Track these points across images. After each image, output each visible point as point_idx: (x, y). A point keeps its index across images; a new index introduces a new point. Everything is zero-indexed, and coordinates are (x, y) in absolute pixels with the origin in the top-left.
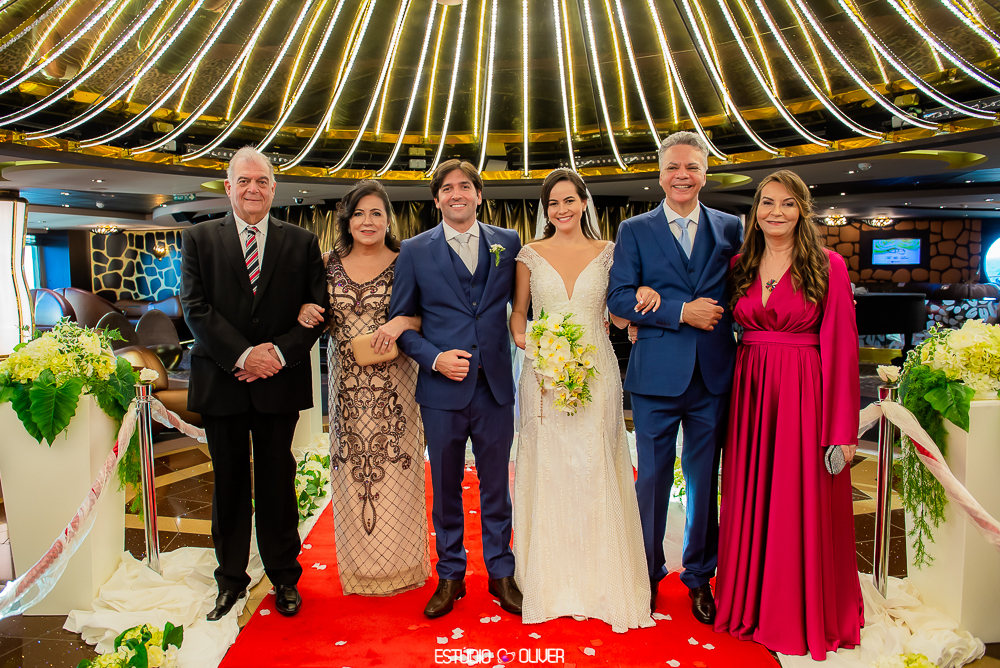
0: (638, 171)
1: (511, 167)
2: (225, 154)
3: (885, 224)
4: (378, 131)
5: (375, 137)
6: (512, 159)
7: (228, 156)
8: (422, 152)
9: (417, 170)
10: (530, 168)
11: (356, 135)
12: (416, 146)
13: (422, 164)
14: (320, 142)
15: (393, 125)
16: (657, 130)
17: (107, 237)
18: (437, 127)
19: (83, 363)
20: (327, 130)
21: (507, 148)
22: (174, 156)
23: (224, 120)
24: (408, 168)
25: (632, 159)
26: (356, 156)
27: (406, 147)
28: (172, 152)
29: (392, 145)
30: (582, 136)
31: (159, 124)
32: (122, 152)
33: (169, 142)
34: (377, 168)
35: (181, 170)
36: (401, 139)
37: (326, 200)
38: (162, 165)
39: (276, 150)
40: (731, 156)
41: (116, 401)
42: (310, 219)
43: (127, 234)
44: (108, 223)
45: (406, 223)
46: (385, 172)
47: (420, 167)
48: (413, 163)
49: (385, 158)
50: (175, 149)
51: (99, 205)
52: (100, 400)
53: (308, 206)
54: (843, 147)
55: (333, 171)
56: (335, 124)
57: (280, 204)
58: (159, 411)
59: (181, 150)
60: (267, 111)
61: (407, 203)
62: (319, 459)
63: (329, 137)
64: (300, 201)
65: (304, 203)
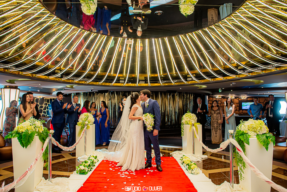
0: (177, 84)
1: (146, 83)
3: (245, 98)
4: (112, 73)
5: (111, 75)
6: (146, 81)
7: (74, 79)
8: (123, 79)
9: (122, 83)
10: (150, 83)
11: (106, 74)
12: (122, 77)
13: (123, 81)
14: (97, 76)
15: (115, 72)
16: (180, 74)
17: (39, 99)
18: (126, 73)
19: (36, 128)
20: (99, 73)
21: (145, 78)
22: (60, 79)
23: (73, 70)
24: (119, 83)
25: (176, 81)
26: (106, 79)
27: (119, 77)
28: (59, 78)
29: (115, 77)
30: (163, 75)
31: (56, 70)
32: (47, 77)
33: (59, 75)
34: (111, 82)
35: (61, 82)
36: (117, 75)
37: (98, 91)
38: (57, 81)
39: (86, 78)
40: (200, 81)
41: (43, 138)
42: (94, 95)
43: (45, 99)
44: (40, 96)
45: (119, 97)
46: (113, 84)
47: (123, 82)
48: (121, 81)
49: (113, 80)
50: (60, 77)
51: (38, 91)
52: (39, 137)
53: (93, 92)
54: (227, 78)
55: (100, 83)
56: (101, 71)
57: (86, 91)
58: (54, 141)
59: (62, 77)
60: (84, 68)
61: (119, 92)
62: (93, 157)
63: (99, 74)
64: (92, 91)
65: (93, 91)
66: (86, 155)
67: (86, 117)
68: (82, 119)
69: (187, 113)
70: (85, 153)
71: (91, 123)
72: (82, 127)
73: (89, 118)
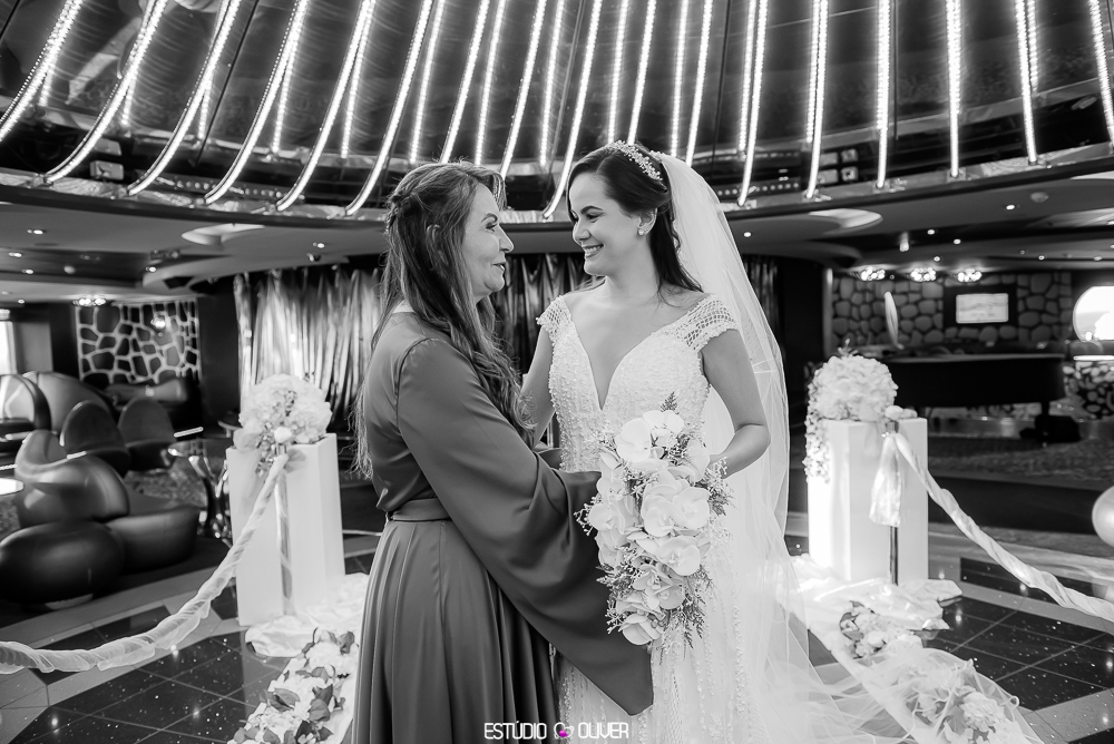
2: (197, 185)
4: (413, 155)
7: (202, 189)
15: (433, 147)
17: (96, 310)
18: (495, 154)
22: (120, 186)
28: (116, 182)
35: (131, 206)
37: (350, 258)
42: (332, 283)
43: (119, 305)
50: (121, 177)
53: (328, 267)
55: (350, 211)
62: (333, 639)
63: (348, 165)
64: (316, 259)
65: (323, 261)
66: (294, 614)
67: (282, 400)
68: (256, 412)
69: (839, 356)
70: (286, 605)
71: (314, 435)
72: (263, 460)
73: (299, 406)
